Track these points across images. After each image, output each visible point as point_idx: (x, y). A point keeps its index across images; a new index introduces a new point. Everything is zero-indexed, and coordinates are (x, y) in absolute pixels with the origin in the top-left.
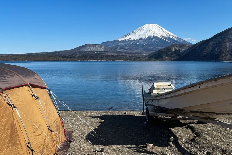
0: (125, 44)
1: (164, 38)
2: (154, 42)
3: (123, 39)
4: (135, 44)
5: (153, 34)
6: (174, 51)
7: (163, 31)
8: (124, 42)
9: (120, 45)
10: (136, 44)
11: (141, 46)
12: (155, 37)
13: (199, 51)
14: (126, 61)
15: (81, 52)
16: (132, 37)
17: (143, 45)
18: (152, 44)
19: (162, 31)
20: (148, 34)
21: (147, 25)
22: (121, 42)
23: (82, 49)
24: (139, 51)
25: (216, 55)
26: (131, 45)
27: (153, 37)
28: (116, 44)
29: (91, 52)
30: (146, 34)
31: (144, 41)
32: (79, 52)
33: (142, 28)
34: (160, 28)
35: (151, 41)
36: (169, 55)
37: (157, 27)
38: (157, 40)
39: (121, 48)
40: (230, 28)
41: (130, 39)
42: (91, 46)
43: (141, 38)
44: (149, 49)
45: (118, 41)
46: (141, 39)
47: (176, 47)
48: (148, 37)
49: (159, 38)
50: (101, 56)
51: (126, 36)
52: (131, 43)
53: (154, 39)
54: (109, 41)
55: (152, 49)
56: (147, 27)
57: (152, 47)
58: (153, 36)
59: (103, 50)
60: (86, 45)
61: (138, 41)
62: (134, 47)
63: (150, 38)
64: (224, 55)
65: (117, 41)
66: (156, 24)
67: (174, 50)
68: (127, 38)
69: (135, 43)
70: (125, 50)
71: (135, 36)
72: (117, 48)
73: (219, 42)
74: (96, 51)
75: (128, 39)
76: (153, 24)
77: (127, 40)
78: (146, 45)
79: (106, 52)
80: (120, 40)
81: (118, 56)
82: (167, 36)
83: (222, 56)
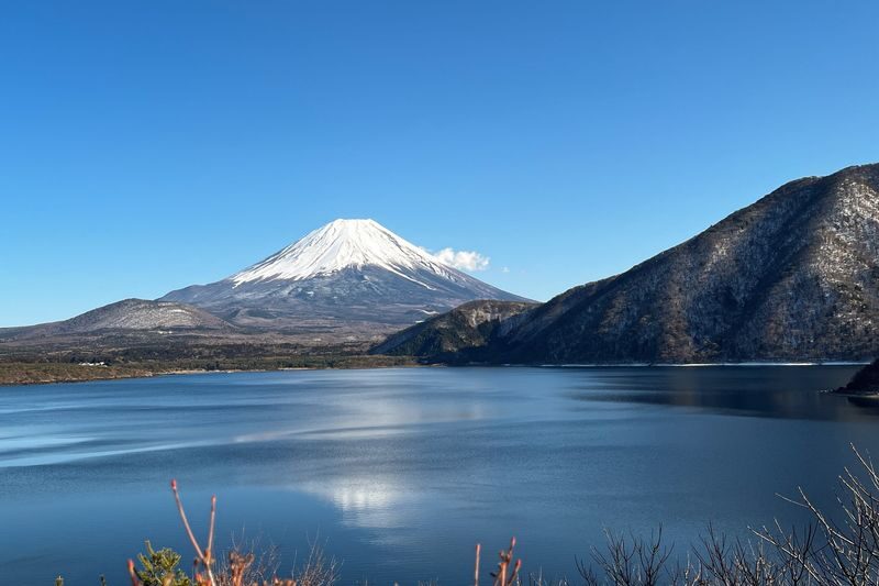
0: (262, 295)
1: (404, 270)
2: (369, 287)
3: (250, 277)
4: (299, 295)
5: (360, 255)
6: (479, 326)
7: (398, 245)
8: (256, 287)
9: (244, 300)
10: (302, 295)
11: (321, 303)
12: (368, 268)
13: (583, 327)
14: (319, 368)
15: (101, 331)
16: (286, 269)
17: (329, 300)
18: (364, 294)
19: (394, 246)
20: (343, 258)
21: (338, 223)
22: (247, 286)
23: (102, 320)
24: (321, 322)
25: (646, 342)
26: (284, 300)
27: (364, 268)
28: (225, 294)
29: (143, 330)
30: (338, 257)
31: (331, 284)
32: (94, 333)
33: (321, 235)
34: (385, 233)
35: (355, 281)
36: (461, 340)
37: (373, 229)
38: (377, 276)
39: (251, 314)
40: (677, 247)
41: (277, 275)
42: (138, 309)
43: (320, 273)
44: (355, 311)
45: (233, 284)
46: (320, 276)
47: (481, 313)
48: (343, 270)
49: (386, 270)
50: (207, 351)
51: (263, 263)
52: (286, 292)
53: (366, 277)
54: (197, 287)
55: (363, 313)
56: (337, 232)
57: (364, 304)
58: (361, 263)
59: (187, 322)
60: (119, 304)
61: (308, 283)
62: (299, 308)
63: (351, 273)
64: (672, 340)
65: (226, 284)
66: (370, 220)
67: (477, 322)
68: (266, 272)
69: (300, 290)
70: (270, 321)
71: (298, 266)
72: (236, 312)
73: (647, 295)
74: (160, 328)
75: (272, 277)
76: (359, 221)
77: (268, 279)
78: (342, 299)
79: (199, 328)
80: (241, 279)
81: (269, 348)
82: (413, 263)
83: (669, 347)
